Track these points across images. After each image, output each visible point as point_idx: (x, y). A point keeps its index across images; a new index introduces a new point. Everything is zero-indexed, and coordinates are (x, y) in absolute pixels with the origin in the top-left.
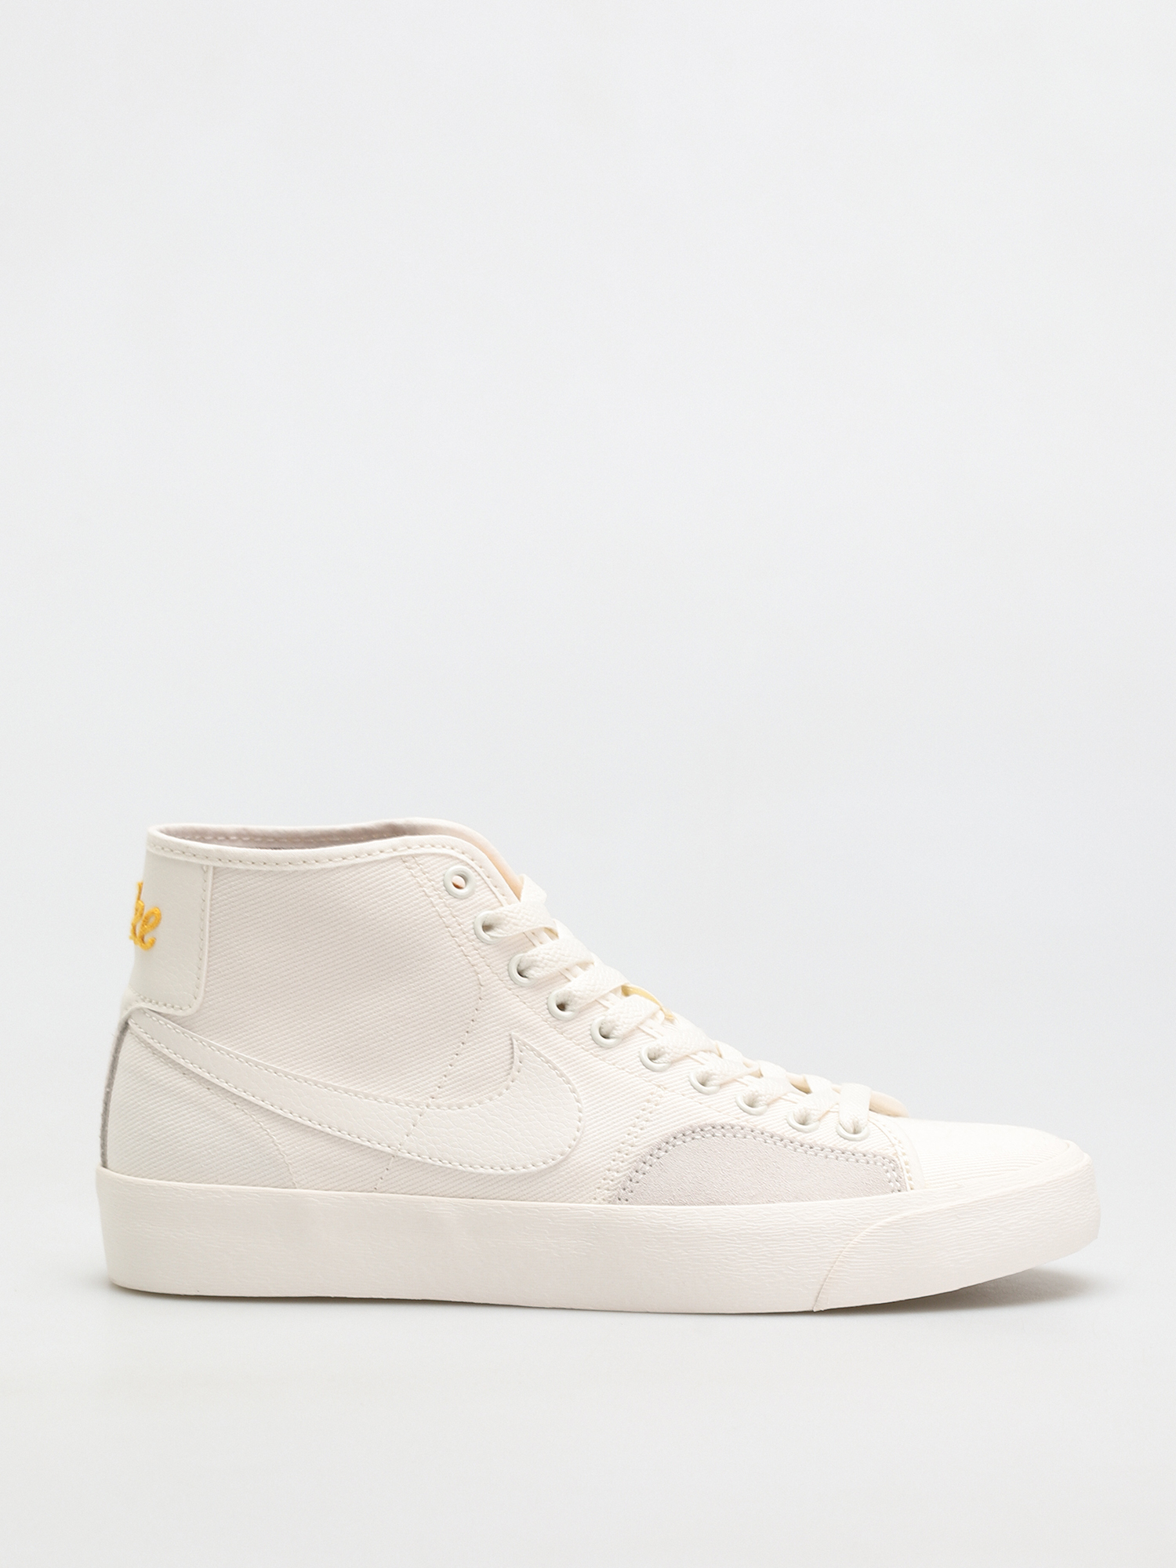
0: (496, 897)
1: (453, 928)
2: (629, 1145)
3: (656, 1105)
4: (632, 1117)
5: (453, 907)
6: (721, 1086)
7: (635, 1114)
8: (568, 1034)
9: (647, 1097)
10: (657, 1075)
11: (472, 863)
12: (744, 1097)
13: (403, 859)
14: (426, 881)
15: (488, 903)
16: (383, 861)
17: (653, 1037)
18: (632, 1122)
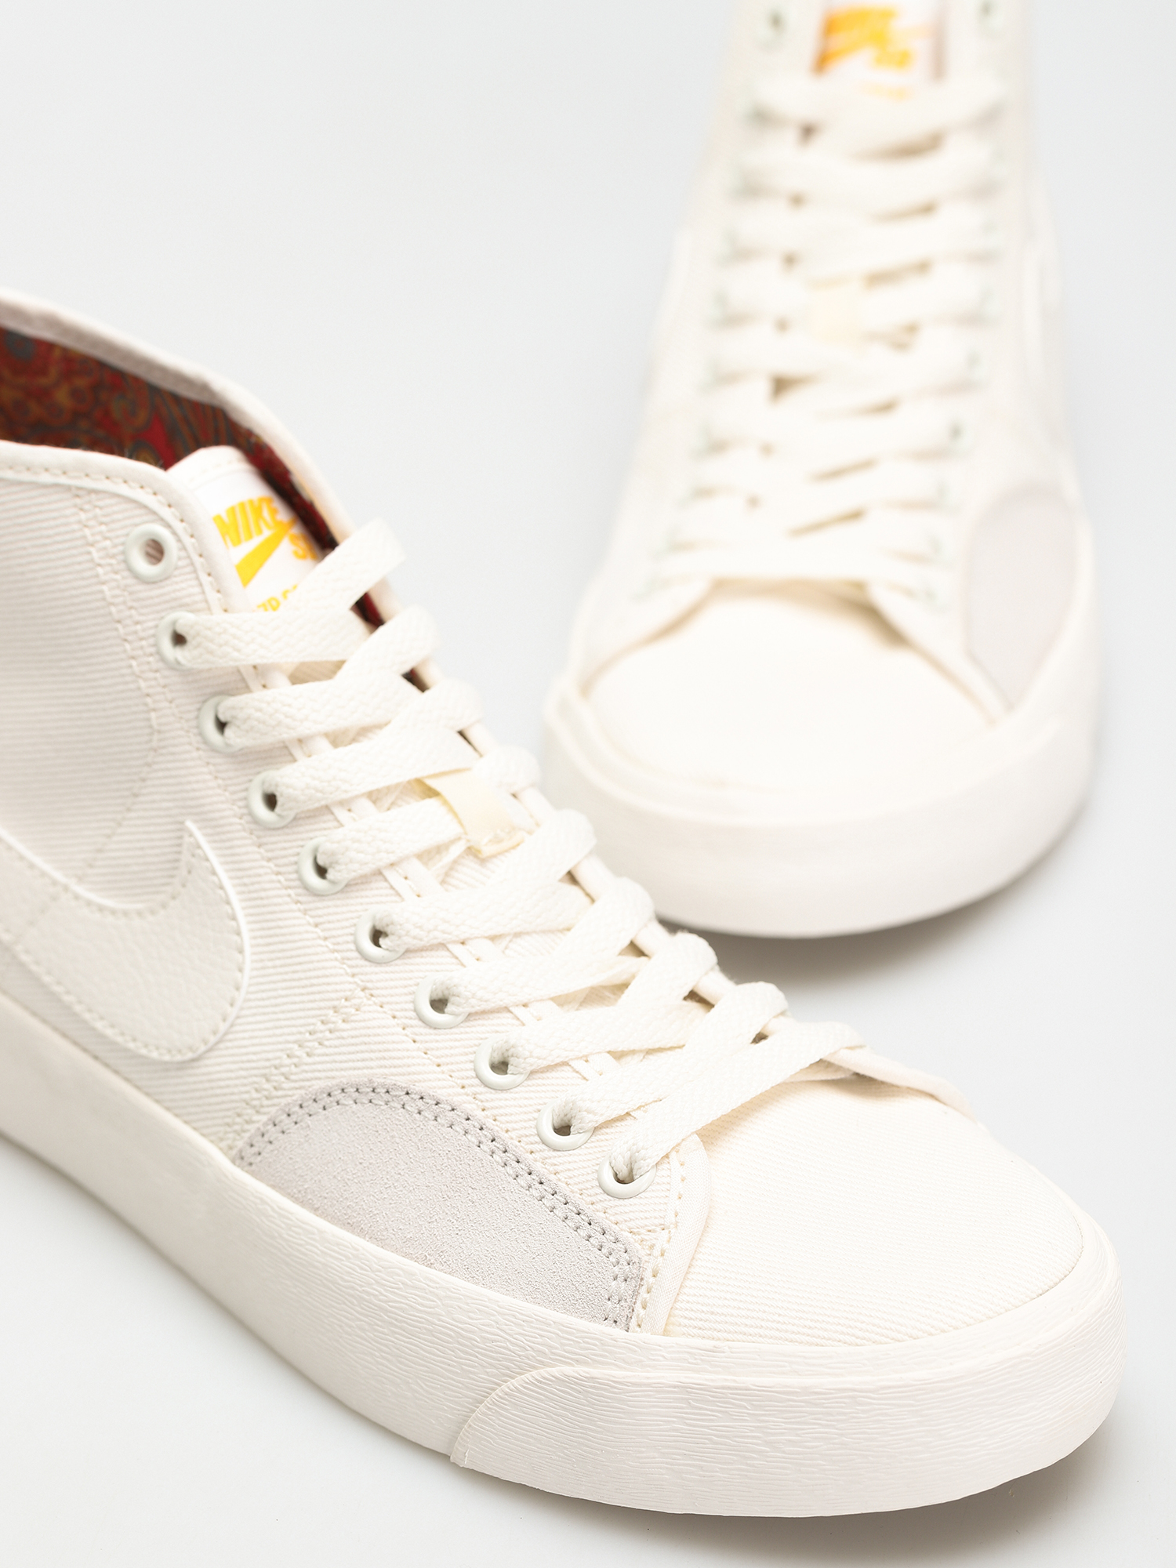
0: (203, 592)
1: (125, 626)
2: (283, 1074)
3: (344, 1021)
4: (302, 1029)
5: (131, 593)
6: (470, 1016)
7: (309, 1025)
8: (267, 851)
9: (336, 1003)
10: (370, 968)
11: (179, 527)
12: (494, 1051)
13: (77, 492)
14: (98, 538)
15: (187, 600)
16: (45, 486)
17: (398, 894)
18: (298, 1037)
